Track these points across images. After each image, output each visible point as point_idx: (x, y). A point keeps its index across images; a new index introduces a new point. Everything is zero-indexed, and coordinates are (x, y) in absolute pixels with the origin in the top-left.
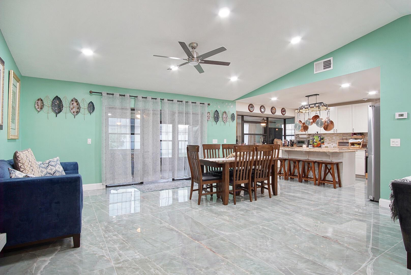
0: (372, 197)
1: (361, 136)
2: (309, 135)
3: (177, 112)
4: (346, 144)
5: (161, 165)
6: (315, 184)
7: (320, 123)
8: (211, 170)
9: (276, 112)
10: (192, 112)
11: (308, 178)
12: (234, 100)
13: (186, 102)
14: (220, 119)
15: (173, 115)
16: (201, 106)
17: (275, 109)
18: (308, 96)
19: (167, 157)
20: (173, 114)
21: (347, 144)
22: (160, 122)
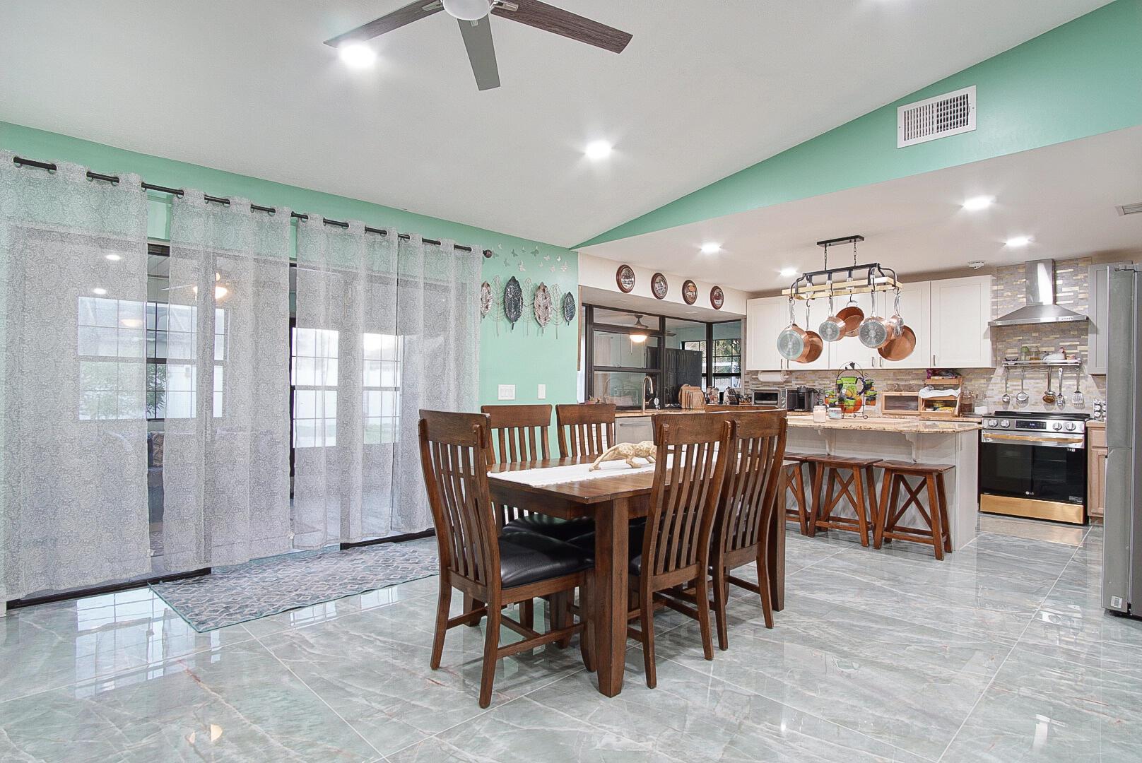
0: (1121, 600)
1: (956, 377)
2: (788, 374)
3: (363, 273)
4: (909, 403)
5: (292, 474)
6: (865, 544)
7: (872, 333)
8: (516, 517)
9: (696, 295)
10: (425, 278)
11: (829, 518)
12: (572, 248)
13: (401, 237)
14: (526, 311)
15: (346, 283)
16: (457, 258)
17: (693, 289)
18: (825, 243)
19: (319, 444)
20: (348, 280)
21: (913, 404)
22: (291, 319)
